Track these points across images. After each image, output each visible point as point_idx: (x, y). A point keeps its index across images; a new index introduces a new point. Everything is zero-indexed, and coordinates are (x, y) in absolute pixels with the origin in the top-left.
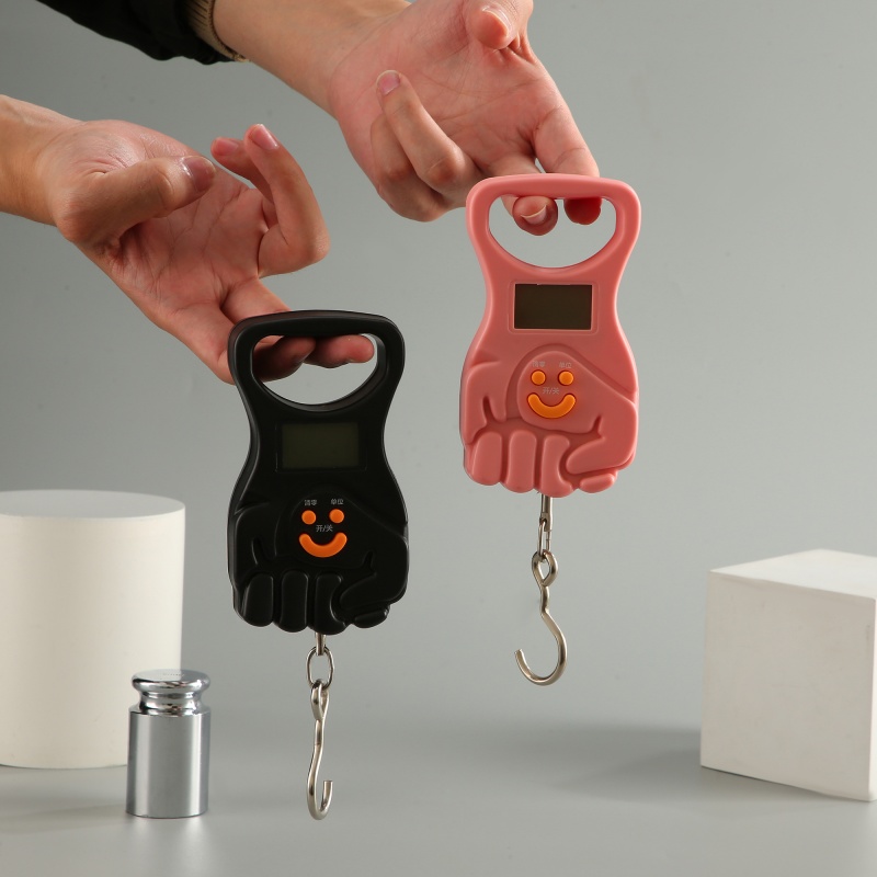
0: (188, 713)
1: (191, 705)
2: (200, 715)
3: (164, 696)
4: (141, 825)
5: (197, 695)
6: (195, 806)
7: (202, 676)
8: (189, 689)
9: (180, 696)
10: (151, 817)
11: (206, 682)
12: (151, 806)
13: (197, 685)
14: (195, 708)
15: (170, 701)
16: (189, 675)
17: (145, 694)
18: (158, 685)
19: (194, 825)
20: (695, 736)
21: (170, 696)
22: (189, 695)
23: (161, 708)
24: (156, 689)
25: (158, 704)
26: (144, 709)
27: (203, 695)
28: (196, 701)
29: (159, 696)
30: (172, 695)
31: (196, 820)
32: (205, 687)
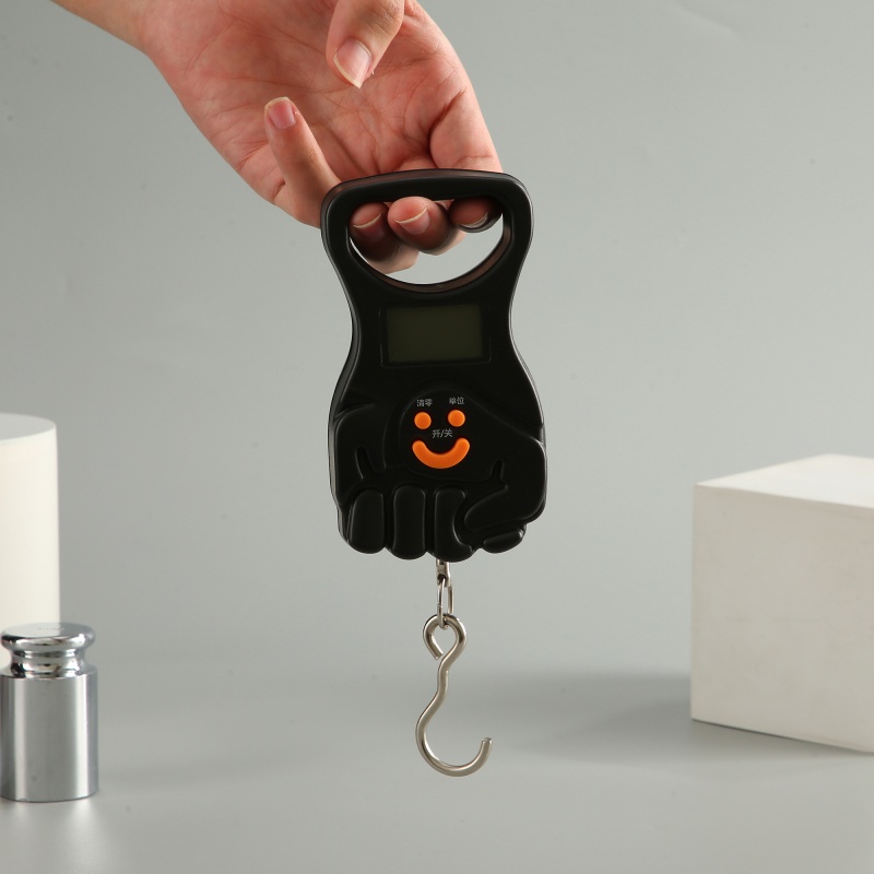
0: (70, 674)
1: (72, 665)
2: (84, 676)
3: (40, 655)
4: (20, 810)
5: (80, 652)
6: (82, 786)
7: (85, 630)
8: (70, 646)
9: (59, 654)
10: (29, 801)
11: (90, 636)
12: (29, 790)
13: (80, 640)
14: (78, 669)
15: (47, 661)
16: (69, 629)
17: (19, 653)
18: (33, 642)
19: (83, 809)
20: (684, 683)
21: (47, 655)
22: (70, 653)
23: (37, 669)
24: (30, 647)
25: (33, 665)
26: (18, 670)
27: (88, 653)
28: (78, 660)
29: (34, 655)
30: (51, 654)
31: (85, 802)
32: (89, 642)
